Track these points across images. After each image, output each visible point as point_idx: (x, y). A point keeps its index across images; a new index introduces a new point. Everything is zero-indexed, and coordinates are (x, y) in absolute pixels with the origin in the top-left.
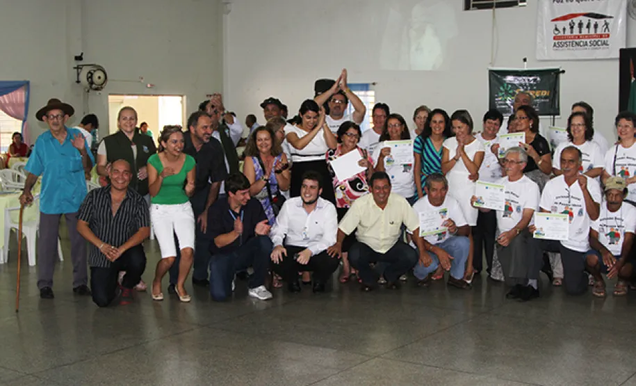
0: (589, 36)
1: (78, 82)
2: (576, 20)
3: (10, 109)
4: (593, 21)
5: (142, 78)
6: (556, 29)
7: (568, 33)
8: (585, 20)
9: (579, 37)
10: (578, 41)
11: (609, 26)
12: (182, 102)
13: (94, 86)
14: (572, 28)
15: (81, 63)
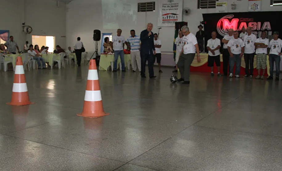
0: (172, 20)
1: (23, 31)
2: (169, 15)
3: (4, 38)
4: (173, 15)
5: (42, 31)
6: (163, 18)
7: (166, 19)
8: (171, 15)
10: (169, 21)
11: (178, 17)
12: (54, 38)
13: (28, 32)
14: (167, 17)
15: (24, 25)
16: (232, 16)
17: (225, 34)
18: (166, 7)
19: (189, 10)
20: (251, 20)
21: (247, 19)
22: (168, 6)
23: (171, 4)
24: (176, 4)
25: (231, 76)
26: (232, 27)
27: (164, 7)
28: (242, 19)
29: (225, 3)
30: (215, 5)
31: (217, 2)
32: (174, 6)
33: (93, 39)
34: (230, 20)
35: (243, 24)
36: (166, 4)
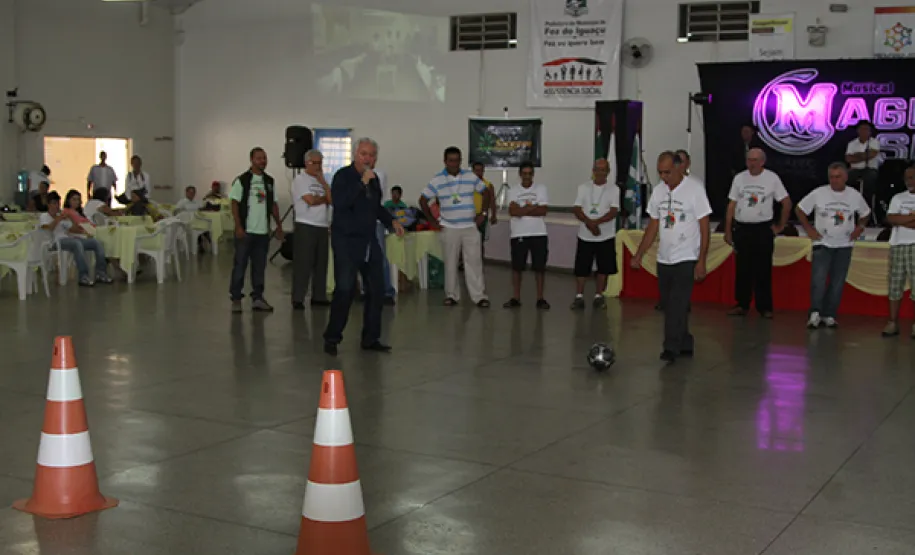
0: (582, 83)
1: (11, 121)
2: (568, 66)
4: (586, 67)
5: (82, 118)
6: (548, 74)
7: (559, 78)
8: (577, 66)
9: (570, 84)
10: (569, 87)
11: (603, 73)
12: (127, 146)
13: (31, 126)
14: (564, 73)
15: (14, 99)
16: (813, 73)
17: (784, 140)
18: (557, 32)
19: (647, 47)
20: (885, 89)
21: (868, 85)
22: (566, 31)
23: (579, 23)
24: (596, 23)
25: (816, 324)
26: (811, 113)
27: (552, 32)
28: (848, 84)
29: (785, 23)
30: (746, 27)
31: (753, 19)
32: (587, 31)
33: (283, 161)
34: (804, 90)
35: (855, 106)
36: (560, 24)
